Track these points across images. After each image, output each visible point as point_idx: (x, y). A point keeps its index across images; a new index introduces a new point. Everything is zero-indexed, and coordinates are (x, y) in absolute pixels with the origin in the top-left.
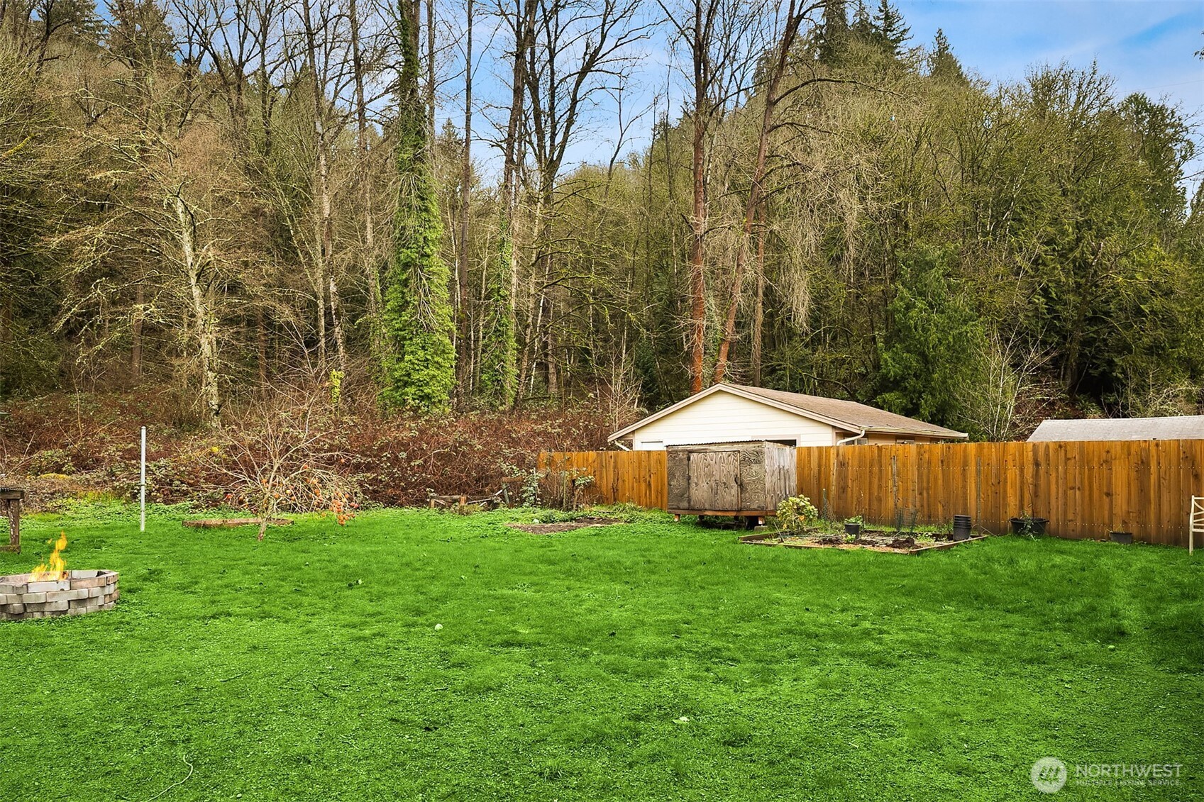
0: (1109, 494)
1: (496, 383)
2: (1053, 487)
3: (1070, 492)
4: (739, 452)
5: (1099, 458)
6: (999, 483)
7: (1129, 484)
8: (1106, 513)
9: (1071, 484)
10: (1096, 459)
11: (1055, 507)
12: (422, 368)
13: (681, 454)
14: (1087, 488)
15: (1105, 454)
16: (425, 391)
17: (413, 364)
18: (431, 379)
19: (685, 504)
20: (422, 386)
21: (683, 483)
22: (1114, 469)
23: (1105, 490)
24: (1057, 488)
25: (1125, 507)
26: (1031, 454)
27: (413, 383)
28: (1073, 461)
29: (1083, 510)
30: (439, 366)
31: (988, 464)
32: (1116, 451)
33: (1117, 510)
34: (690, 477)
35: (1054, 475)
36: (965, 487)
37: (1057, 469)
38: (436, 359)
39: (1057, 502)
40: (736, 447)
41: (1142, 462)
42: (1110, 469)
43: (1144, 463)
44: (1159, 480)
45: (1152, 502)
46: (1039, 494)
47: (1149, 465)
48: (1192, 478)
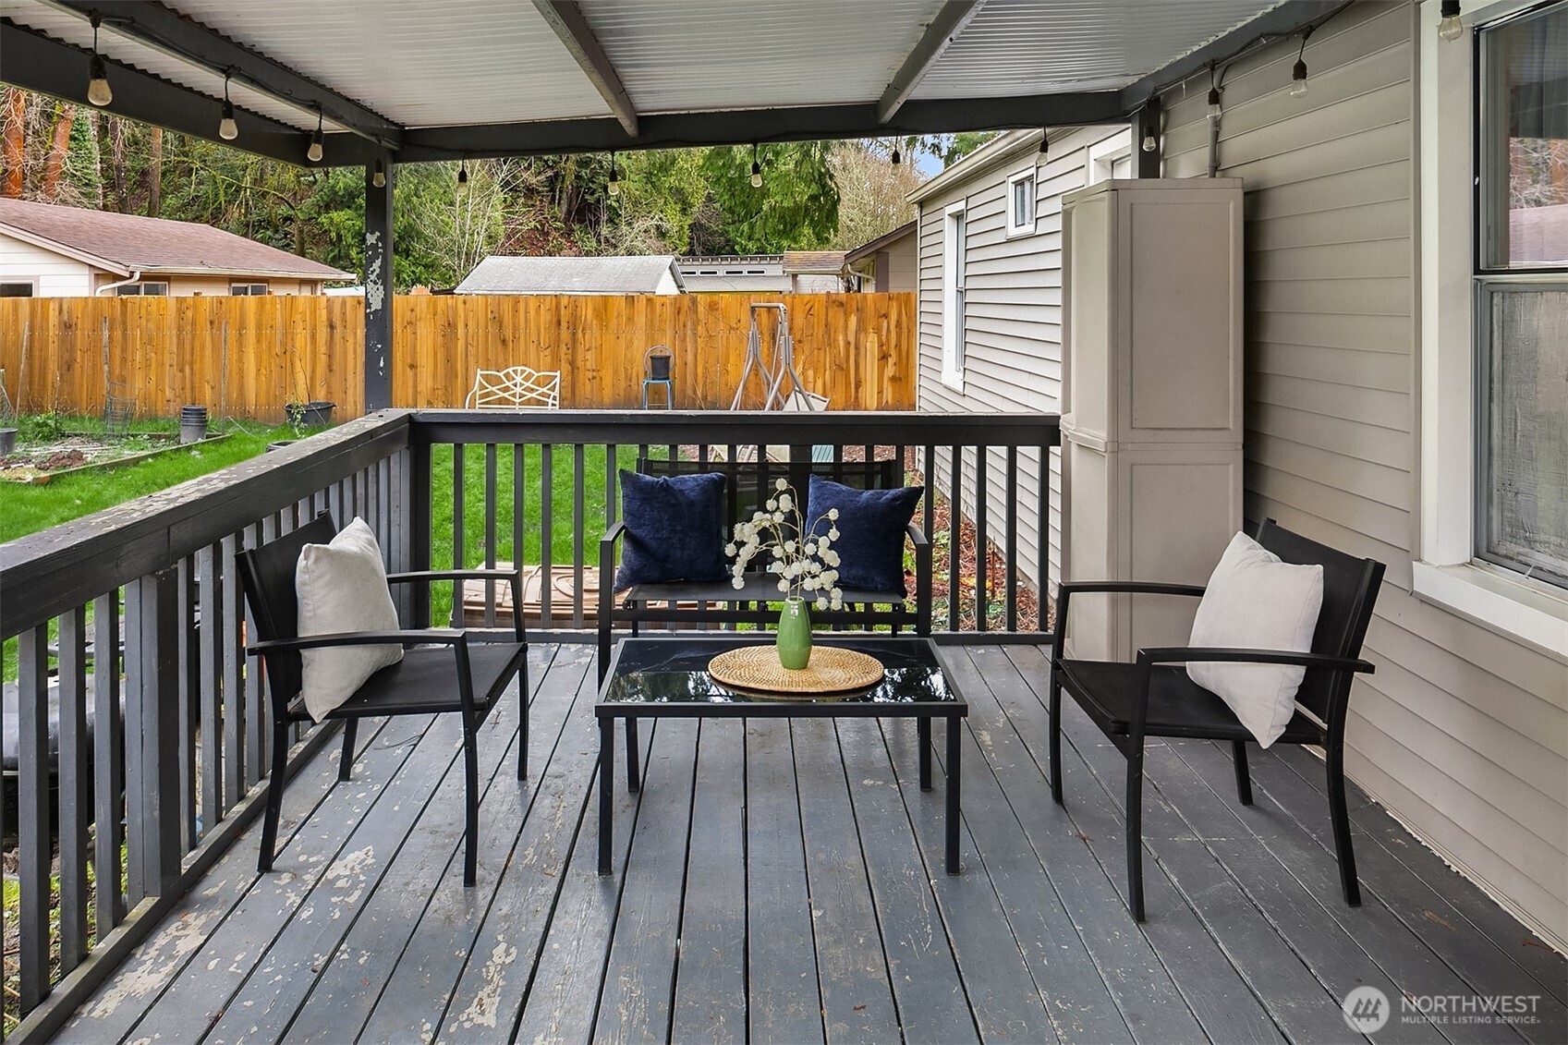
0: (412, 366)
2: (350, 357)
5: (403, 320)
6: (285, 353)
7: (435, 353)
8: (410, 390)
10: (399, 319)
11: (353, 385)
15: (409, 313)
22: (418, 334)
23: (409, 361)
24: (355, 359)
25: (430, 383)
26: (324, 312)
31: (271, 327)
32: (421, 309)
33: (421, 387)
35: (351, 341)
36: (240, 360)
37: (355, 333)
39: (355, 377)
41: (449, 324)
42: (415, 333)
43: (451, 325)
44: (467, 348)
45: (459, 375)
46: (334, 367)
47: (456, 328)
48: (500, 345)
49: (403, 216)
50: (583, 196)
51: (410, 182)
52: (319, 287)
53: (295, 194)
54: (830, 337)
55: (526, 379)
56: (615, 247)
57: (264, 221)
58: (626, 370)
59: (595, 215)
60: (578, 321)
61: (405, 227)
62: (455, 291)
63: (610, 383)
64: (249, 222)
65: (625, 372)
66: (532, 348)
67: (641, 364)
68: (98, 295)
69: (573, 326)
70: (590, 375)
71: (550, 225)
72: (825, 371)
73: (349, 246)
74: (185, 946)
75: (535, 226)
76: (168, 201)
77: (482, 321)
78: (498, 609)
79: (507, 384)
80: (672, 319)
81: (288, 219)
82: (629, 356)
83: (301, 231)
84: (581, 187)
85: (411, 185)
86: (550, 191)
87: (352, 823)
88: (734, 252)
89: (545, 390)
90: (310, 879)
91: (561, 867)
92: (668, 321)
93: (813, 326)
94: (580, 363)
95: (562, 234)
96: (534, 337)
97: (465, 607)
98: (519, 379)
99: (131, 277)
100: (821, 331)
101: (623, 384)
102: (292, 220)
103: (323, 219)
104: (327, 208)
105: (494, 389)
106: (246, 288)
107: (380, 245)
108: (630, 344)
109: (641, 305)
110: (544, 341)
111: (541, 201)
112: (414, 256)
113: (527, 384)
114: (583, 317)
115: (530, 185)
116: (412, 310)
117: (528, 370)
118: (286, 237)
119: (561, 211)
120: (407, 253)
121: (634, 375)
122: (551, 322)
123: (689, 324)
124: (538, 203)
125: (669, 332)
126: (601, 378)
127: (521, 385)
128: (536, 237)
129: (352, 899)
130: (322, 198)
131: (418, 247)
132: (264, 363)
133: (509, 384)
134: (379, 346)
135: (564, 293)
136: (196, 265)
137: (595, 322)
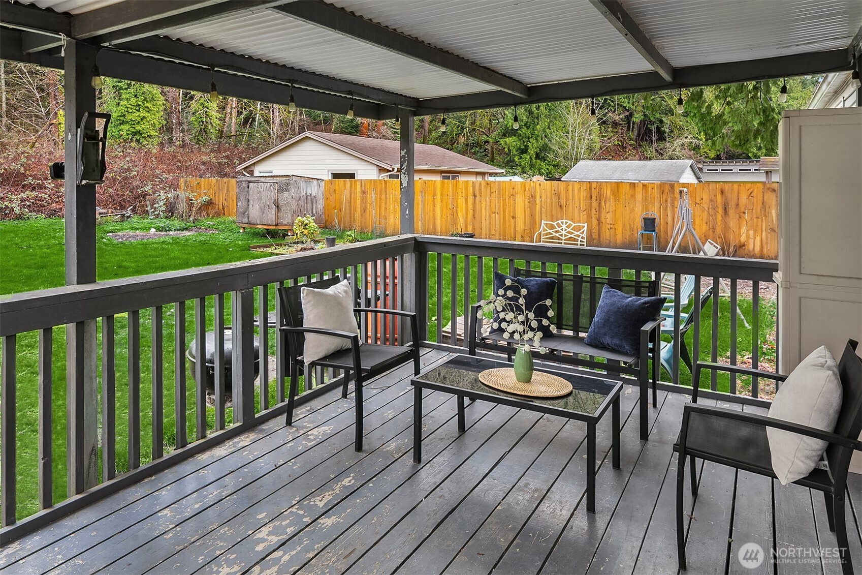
0: (513, 217)
1: (201, 124)
2: (484, 211)
3: (493, 215)
4: (277, 183)
6: (453, 208)
8: (512, 230)
9: (493, 210)
10: (507, 193)
11: (485, 226)
12: (134, 111)
13: (244, 183)
14: (502, 213)
15: (512, 189)
16: (137, 128)
17: (127, 108)
18: (142, 120)
19: (245, 220)
20: (134, 124)
21: (245, 204)
22: (516, 200)
23: (512, 214)
24: (486, 212)
25: (522, 227)
26: (471, 188)
27: (127, 122)
28: (494, 194)
29: (500, 228)
30: (149, 110)
31: (447, 195)
33: (518, 229)
34: (249, 200)
35: (484, 203)
36: (434, 210)
37: (486, 200)
38: (146, 105)
39: (486, 222)
40: (276, 180)
41: (532, 196)
42: (515, 200)
43: (533, 197)
44: (541, 209)
45: (537, 223)
46: (476, 216)
47: (535, 198)
48: (559, 208)
49: (542, 139)
50: (647, 126)
51: (545, 121)
52: (486, 176)
53: (489, 129)
54: (765, 211)
55: (568, 227)
56: (662, 155)
57: (475, 143)
58: (630, 225)
59: (649, 137)
60: (602, 197)
61: (543, 145)
62: (561, 179)
63: (621, 232)
64: (468, 144)
65: (630, 226)
66: (576, 210)
67: (639, 223)
68: (380, 178)
69: (599, 198)
70: (609, 227)
71: (627, 143)
72: (762, 232)
73: (515, 155)
74: (242, 444)
75: (618, 143)
76: (433, 134)
77: (549, 195)
78: (458, 337)
79: (558, 229)
80: (659, 196)
81: (487, 142)
82: (632, 217)
83: (492, 148)
84: (646, 120)
85: (546, 123)
86: (627, 124)
87: (333, 415)
88: (749, 158)
89: (578, 233)
90: (301, 432)
91: (400, 454)
92: (656, 198)
93: (753, 203)
94: (603, 220)
95: (634, 148)
96: (577, 204)
97: (443, 334)
98: (564, 227)
99: (393, 170)
100: (760, 205)
101: (628, 233)
102: (488, 142)
103: (502, 141)
104: (504, 135)
105: (551, 231)
106: (449, 176)
107: (406, 156)
108: (632, 210)
109: (639, 189)
110: (583, 206)
111: (622, 129)
112: (548, 160)
113: (568, 230)
114: (605, 194)
115: (614, 121)
116: (513, 189)
117: (569, 222)
118: (485, 151)
119: (633, 135)
120: (544, 159)
121: (635, 228)
122: (587, 196)
123: (669, 200)
124: (620, 130)
125: (657, 204)
126: (615, 229)
127: (566, 230)
128: (619, 150)
129: (309, 444)
130: (501, 131)
131: (551, 156)
132: (444, 213)
133: (559, 229)
134: (406, 204)
135: (623, 181)
136: (424, 165)
137: (612, 197)
